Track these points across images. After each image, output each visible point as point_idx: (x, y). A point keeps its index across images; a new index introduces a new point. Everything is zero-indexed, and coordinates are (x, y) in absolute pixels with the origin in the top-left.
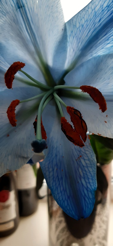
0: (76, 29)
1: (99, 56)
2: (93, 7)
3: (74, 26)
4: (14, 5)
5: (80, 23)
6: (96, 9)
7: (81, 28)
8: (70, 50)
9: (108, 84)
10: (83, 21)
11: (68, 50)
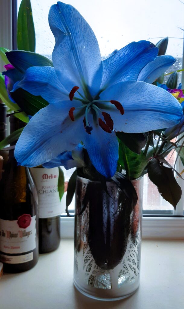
0: (108, 65)
1: (122, 82)
2: (119, 54)
3: (107, 63)
4: (69, 48)
5: (111, 62)
6: (121, 55)
7: (111, 65)
8: (104, 77)
9: (128, 100)
10: (113, 61)
11: (103, 77)
